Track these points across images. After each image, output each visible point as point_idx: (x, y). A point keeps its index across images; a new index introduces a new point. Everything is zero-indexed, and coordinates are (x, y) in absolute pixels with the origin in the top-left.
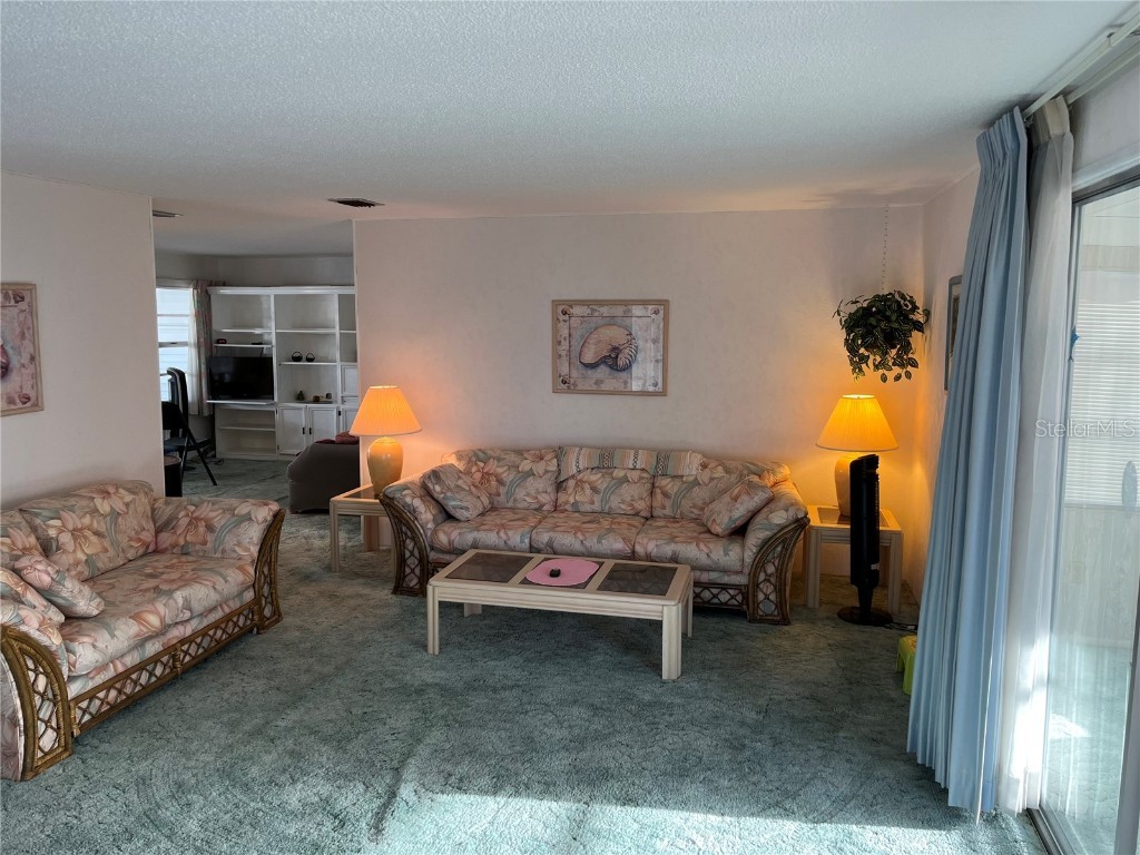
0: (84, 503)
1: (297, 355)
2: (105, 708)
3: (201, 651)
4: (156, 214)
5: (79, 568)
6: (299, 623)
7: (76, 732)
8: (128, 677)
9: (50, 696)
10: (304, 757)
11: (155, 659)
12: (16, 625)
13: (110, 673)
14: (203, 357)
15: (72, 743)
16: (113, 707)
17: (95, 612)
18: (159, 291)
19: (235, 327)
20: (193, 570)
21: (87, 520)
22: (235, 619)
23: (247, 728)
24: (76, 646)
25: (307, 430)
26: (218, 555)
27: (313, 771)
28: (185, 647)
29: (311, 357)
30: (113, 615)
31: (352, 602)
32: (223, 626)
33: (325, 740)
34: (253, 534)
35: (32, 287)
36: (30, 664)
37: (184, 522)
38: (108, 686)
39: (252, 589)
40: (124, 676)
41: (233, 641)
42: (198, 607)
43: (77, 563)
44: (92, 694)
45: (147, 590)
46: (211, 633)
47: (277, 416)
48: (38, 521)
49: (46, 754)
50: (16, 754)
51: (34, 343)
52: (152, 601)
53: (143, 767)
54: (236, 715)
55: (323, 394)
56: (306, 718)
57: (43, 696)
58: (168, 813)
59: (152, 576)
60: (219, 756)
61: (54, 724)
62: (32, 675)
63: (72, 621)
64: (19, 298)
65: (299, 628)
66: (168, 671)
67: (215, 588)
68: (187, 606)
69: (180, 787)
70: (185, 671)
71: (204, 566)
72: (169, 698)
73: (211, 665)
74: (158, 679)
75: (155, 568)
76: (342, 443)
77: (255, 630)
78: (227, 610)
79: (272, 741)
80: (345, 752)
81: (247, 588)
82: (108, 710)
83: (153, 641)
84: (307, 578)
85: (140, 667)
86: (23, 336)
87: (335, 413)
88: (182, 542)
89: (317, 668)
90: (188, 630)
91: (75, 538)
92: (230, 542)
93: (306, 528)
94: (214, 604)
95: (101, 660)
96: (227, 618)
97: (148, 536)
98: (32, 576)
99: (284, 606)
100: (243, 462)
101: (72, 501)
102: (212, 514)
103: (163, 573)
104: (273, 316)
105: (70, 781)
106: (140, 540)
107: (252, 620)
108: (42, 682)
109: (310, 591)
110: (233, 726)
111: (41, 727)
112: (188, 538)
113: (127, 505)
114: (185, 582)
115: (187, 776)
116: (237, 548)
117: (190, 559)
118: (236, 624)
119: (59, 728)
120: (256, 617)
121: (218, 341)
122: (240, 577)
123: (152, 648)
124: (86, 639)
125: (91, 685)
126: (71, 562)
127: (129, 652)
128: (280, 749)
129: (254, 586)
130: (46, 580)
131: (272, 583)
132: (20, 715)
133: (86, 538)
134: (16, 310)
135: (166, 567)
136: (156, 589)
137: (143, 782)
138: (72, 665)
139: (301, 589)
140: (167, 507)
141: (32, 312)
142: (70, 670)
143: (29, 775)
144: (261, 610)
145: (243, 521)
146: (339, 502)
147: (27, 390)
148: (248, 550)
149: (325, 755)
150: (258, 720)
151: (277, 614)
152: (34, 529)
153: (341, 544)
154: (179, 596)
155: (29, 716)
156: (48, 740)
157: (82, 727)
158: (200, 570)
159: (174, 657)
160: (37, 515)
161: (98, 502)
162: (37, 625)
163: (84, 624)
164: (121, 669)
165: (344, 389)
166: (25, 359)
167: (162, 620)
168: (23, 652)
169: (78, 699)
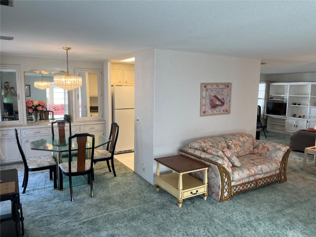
0: (237, 138)
1: (295, 103)
2: (239, 191)
3: (263, 183)
4: (262, 64)
5: (235, 154)
6: (292, 184)
7: (232, 194)
8: (245, 185)
9: (228, 184)
10: (294, 224)
11: (252, 182)
12: (223, 164)
13: (241, 182)
14: (266, 102)
15: (231, 197)
16: (241, 191)
17: (239, 166)
18: (260, 84)
19: (276, 94)
20: (263, 161)
21: (238, 142)
22: (273, 177)
23: (276, 209)
24: (234, 173)
25: (296, 126)
26: (270, 158)
27: (297, 229)
28: (260, 181)
29: (300, 104)
30: (243, 168)
31: (310, 182)
32: (270, 178)
33: (301, 221)
34: (281, 154)
35: (231, 84)
36: (224, 174)
37: (261, 147)
38: (240, 185)
39: (279, 170)
40: (244, 184)
41: (272, 183)
42: (264, 171)
43: (235, 153)
44: (237, 186)
45: (251, 163)
46: (267, 179)
47: (286, 121)
48: (227, 141)
49: (225, 197)
50: (219, 195)
51: (230, 97)
52: (253, 166)
53: (248, 209)
54: (273, 204)
55: (302, 115)
56: (294, 212)
57: (226, 183)
58: (255, 224)
59: (252, 160)
60: (268, 214)
61: (228, 191)
62: (224, 177)
63: (234, 166)
64: (228, 87)
65: (292, 185)
66: (255, 186)
67: (269, 167)
68: (261, 170)
69: (258, 218)
70: (259, 187)
71: (266, 160)
72: (255, 194)
73: (266, 188)
74: (252, 187)
75: (253, 158)
76: (309, 131)
77: (279, 182)
78: (272, 174)
79: (284, 215)
80: (307, 227)
81: (278, 169)
82: (240, 191)
83: (252, 177)
84: (295, 171)
85: (248, 183)
86: (228, 96)
87: (306, 121)
88: (260, 152)
89: (298, 199)
90: (261, 177)
91: (235, 146)
92: (274, 155)
93: (295, 155)
94: (268, 171)
95: (240, 178)
96: (271, 176)
97: (251, 149)
98: (226, 154)
99: (288, 177)
100: (275, 133)
101: (235, 137)
102: (269, 146)
103: (255, 160)
104: (288, 91)
105: (230, 206)
106: (249, 150)
107: (278, 179)
108: (226, 180)
109: (296, 175)
110: (272, 207)
111: (225, 191)
112: (262, 152)
113: (247, 140)
114: (261, 164)
115: (260, 216)
116: (276, 158)
117: (262, 157)
118: (273, 179)
119: (228, 192)
120: (279, 178)
121: (271, 98)
122: (276, 166)
123: (252, 179)
124: (237, 172)
125: (237, 184)
126: (234, 152)
127: (246, 178)
128: (286, 218)
129: (279, 169)
130: (229, 155)
131: (285, 170)
132: (221, 186)
133: (237, 147)
134: (227, 89)
135: (256, 158)
136: (253, 163)
137: (248, 213)
138: (233, 178)
139: (293, 174)
140: (257, 142)
141: (230, 90)
142: (232, 179)
143: (221, 201)
144: (281, 177)
145: (278, 150)
146: (308, 150)
147: (227, 109)
148: (279, 159)
149: (300, 225)
150: (279, 208)
151: (285, 180)
152: (226, 142)
153: (307, 163)
154: (259, 167)
155: (223, 187)
156: (226, 194)
157: (234, 194)
158: (265, 161)
159: (257, 183)
160: (227, 139)
161: (241, 138)
162: (227, 166)
163: (236, 168)
164: (244, 182)
165: (310, 114)
166: (228, 101)
167: (255, 172)
168: (223, 171)
169: (234, 186)
